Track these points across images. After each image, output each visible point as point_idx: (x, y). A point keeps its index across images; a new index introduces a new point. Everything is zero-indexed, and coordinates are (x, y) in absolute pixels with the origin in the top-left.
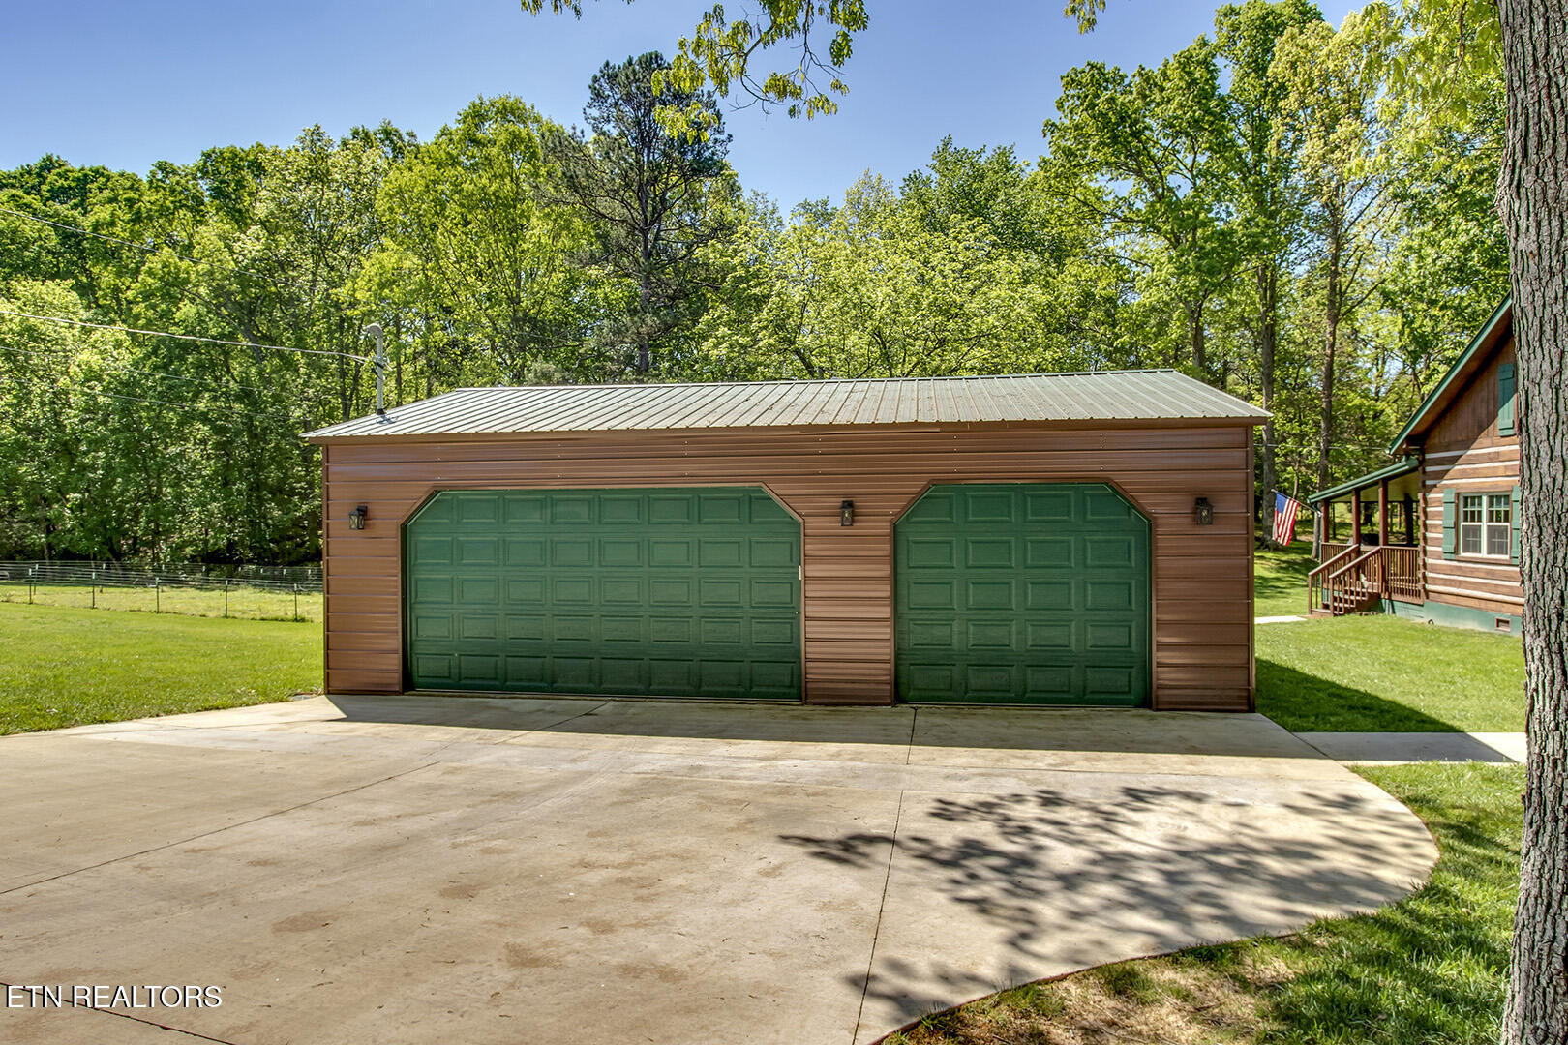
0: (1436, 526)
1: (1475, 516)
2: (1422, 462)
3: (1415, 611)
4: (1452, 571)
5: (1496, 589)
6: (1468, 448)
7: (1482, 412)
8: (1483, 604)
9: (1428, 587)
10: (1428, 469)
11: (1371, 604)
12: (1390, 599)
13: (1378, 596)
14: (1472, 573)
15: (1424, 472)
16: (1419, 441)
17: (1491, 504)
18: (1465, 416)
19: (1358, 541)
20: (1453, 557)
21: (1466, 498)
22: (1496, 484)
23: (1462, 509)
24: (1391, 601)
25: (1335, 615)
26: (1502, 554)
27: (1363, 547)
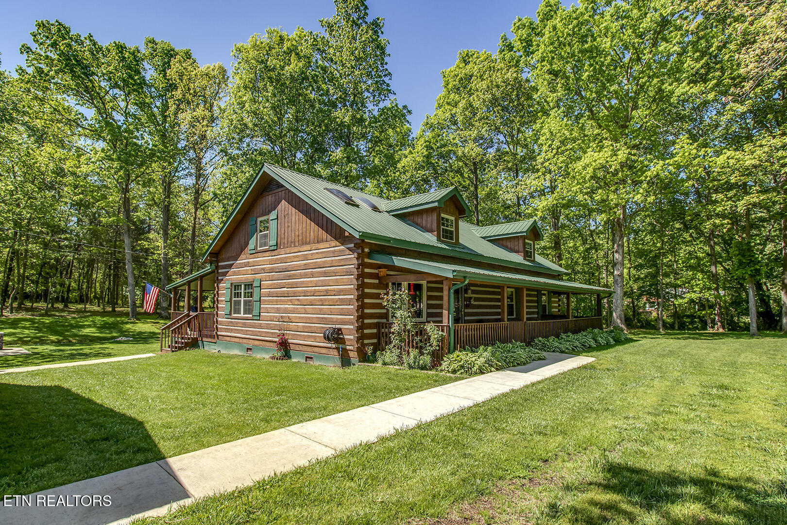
0: (222, 301)
1: (238, 295)
2: (217, 267)
3: (213, 346)
4: (228, 324)
5: (246, 333)
6: (237, 260)
7: (243, 241)
8: (241, 340)
9: (219, 333)
10: (220, 271)
11: (194, 344)
12: (202, 340)
13: (197, 338)
14: (236, 325)
15: (218, 272)
16: (216, 255)
17: (245, 289)
18: (235, 244)
19: (189, 310)
20: (229, 316)
21: (235, 286)
22: (247, 279)
23: (233, 292)
24: (203, 341)
25: (173, 351)
26: (249, 314)
27: (191, 313)
